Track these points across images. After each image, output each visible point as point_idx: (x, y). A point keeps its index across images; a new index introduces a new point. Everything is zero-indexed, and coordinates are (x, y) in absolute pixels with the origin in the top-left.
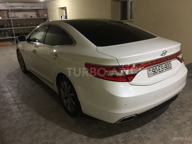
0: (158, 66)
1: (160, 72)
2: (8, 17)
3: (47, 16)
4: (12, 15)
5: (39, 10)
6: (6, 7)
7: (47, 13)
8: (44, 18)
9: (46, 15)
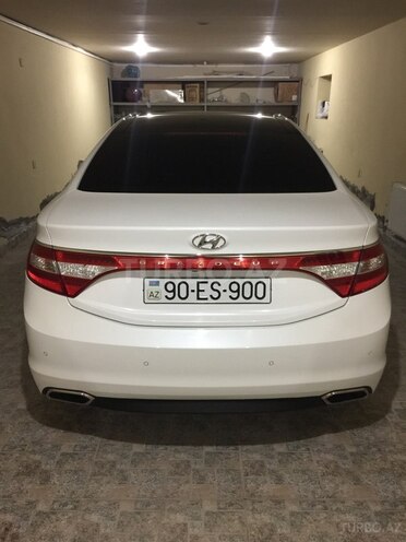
0: (196, 281)
1: (198, 299)
2: (202, 100)
3: (299, 100)
4: (213, 95)
5: (280, 84)
6: (205, 74)
7: (299, 92)
8: (291, 104)
9: (294, 98)
